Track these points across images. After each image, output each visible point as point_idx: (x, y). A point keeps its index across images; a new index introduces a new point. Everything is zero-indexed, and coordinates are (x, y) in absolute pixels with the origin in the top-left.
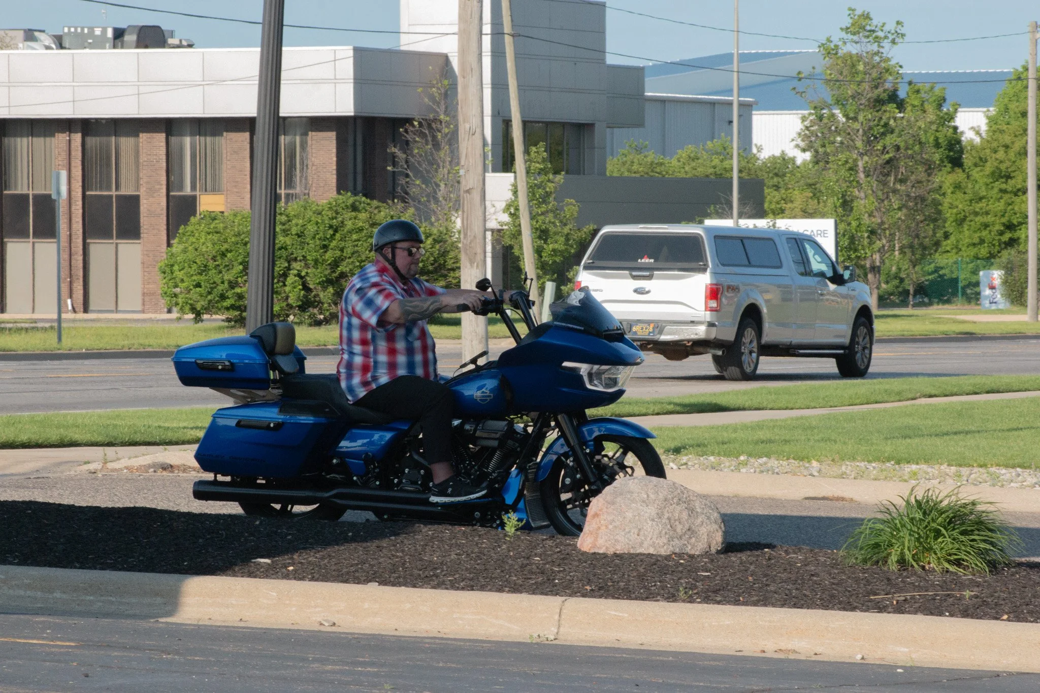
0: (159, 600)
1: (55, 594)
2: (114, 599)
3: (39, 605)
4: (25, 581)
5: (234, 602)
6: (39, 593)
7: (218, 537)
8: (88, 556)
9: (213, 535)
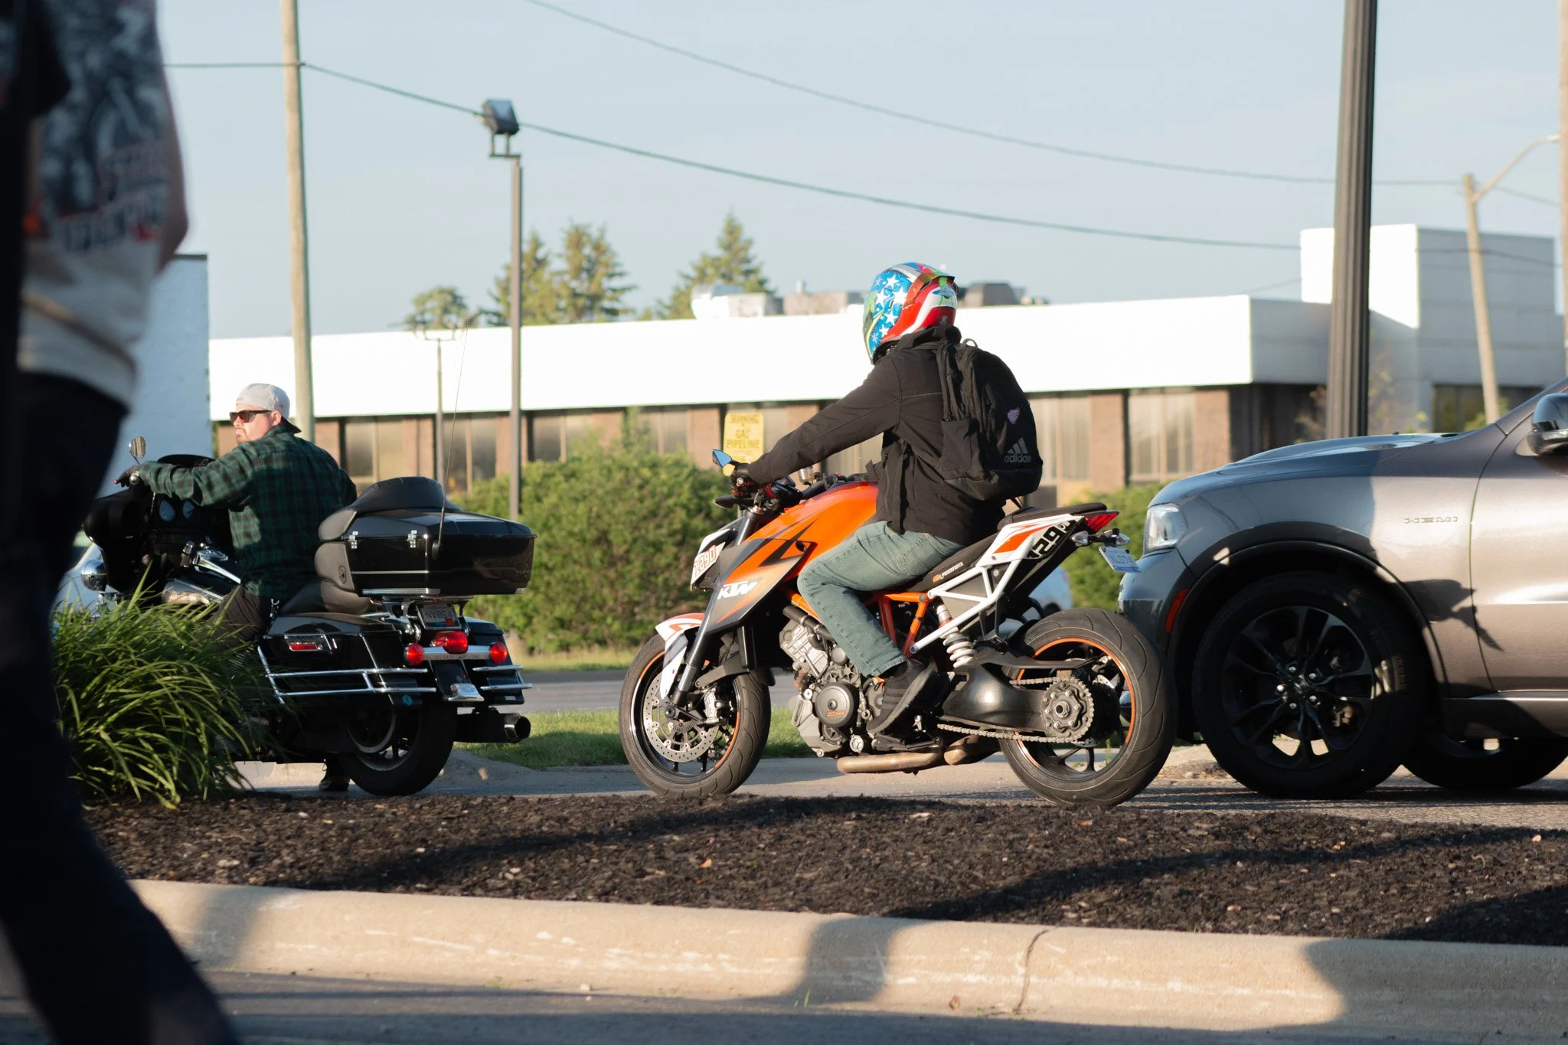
0: (1388, 995)
1: (1170, 985)
3: (1138, 1008)
4: (1109, 958)
5: (1547, 998)
6: (1138, 983)
7: (1472, 867)
8: (1226, 906)
9: (1460, 863)
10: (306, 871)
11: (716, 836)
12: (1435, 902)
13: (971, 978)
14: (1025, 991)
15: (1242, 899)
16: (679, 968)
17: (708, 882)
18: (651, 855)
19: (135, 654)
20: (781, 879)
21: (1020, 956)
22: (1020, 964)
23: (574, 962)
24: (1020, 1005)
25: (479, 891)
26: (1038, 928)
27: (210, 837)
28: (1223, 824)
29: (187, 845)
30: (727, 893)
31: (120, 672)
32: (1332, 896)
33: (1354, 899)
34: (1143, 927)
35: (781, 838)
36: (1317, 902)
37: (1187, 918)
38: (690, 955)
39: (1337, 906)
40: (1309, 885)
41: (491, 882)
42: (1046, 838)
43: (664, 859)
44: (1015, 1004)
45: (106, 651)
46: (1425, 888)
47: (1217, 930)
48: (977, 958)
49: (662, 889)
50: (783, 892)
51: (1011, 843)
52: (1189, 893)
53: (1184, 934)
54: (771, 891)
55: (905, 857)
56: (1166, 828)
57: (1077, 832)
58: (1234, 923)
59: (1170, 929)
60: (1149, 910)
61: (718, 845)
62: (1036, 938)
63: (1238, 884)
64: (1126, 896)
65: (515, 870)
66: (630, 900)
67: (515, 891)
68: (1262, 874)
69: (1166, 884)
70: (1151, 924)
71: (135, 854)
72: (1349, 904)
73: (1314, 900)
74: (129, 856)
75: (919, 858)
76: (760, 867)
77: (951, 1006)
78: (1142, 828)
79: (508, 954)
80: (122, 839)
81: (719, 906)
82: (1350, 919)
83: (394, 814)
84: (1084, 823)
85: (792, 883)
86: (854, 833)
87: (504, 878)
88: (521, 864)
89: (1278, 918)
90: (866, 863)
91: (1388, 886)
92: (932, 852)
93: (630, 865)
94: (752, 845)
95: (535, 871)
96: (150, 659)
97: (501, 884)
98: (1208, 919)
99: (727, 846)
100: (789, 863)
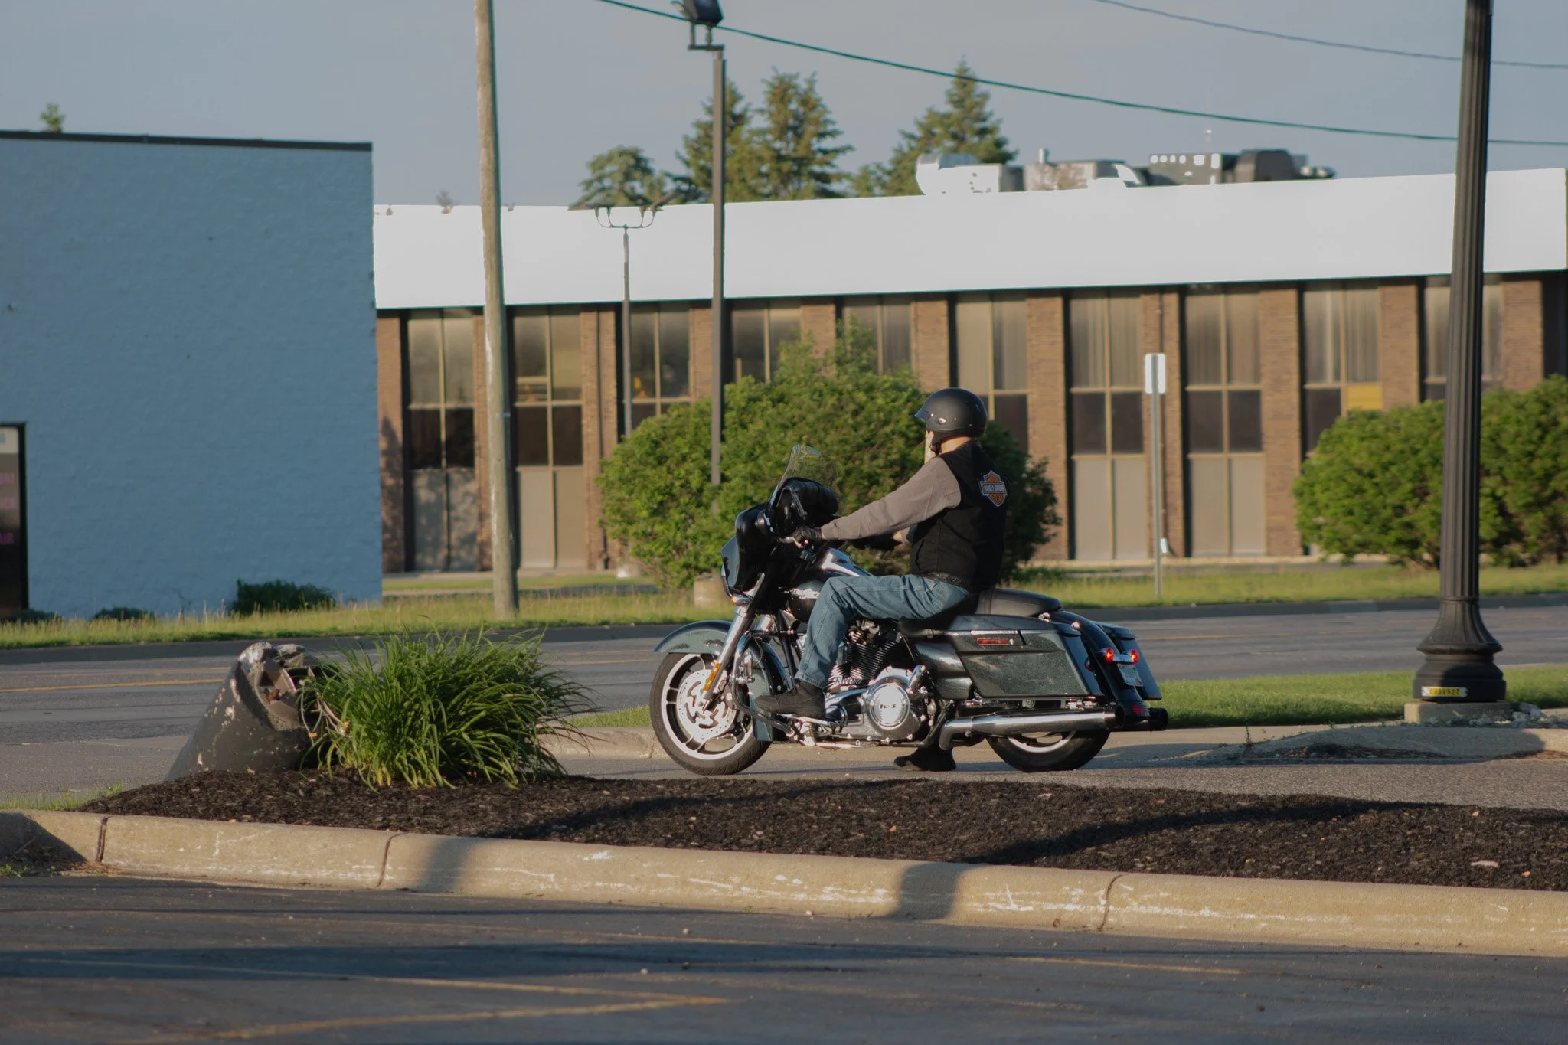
1: (1202, 912)
2: (1283, 918)
3: (1181, 927)
4: (1161, 894)
5: (1449, 920)
6: (1181, 911)
7: (1423, 834)
8: (1245, 860)
9: (1416, 831)
10: (614, 833)
11: (900, 809)
12: (1387, 857)
13: (1070, 907)
14: (1106, 916)
15: (1258, 855)
16: (874, 900)
17: (893, 842)
18: (854, 823)
19: (487, 678)
20: (944, 840)
21: (1102, 892)
22: (1103, 897)
23: (801, 896)
24: (1103, 925)
25: (734, 847)
26: (1117, 874)
27: (543, 809)
28: (1257, 803)
29: (528, 814)
30: (908, 850)
31: (476, 690)
32: (1319, 853)
33: (1333, 855)
34: (1187, 873)
35: (945, 811)
36: (1308, 857)
37: (1218, 867)
38: (881, 891)
39: (1321, 860)
40: (1304, 846)
41: (743, 841)
42: (1129, 812)
43: (863, 825)
44: (1099, 925)
45: (466, 675)
46: (1382, 848)
47: (1237, 875)
48: (1074, 893)
49: (862, 847)
50: (945, 848)
51: (1105, 815)
52: (1221, 850)
53: (1213, 878)
54: (937, 848)
55: (1030, 824)
56: (1215, 805)
57: (1151, 808)
58: (1249, 871)
59: (1205, 874)
60: (1193, 862)
61: (901, 816)
62: (1114, 880)
63: (1256, 844)
64: (1178, 852)
65: (759, 833)
66: (839, 854)
67: (760, 847)
68: (1274, 838)
69: (1207, 845)
70: (1193, 871)
71: (492, 821)
72: (1329, 858)
73: (1306, 855)
74: (488, 822)
75: (1041, 826)
76: (930, 832)
77: (1055, 926)
78: (1199, 805)
79: (756, 890)
80: (482, 810)
81: (901, 858)
82: (1327, 868)
83: (671, 792)
84: (1158, 802)
85: (952, 842)
86: (997, 808)
87: (752, 838)
88: (764, 828)
89: (1279, 867)
90: (1003, 829)
91: (1358, 846)
92: (1050, 821)
93: (840, 830)
94: (925, 816)
95: (773, 833)
96: (500, 680)
97: (750, 843)
98: (1232, 868)
99: (907, 817)
100: (950, 829)
